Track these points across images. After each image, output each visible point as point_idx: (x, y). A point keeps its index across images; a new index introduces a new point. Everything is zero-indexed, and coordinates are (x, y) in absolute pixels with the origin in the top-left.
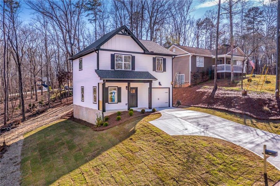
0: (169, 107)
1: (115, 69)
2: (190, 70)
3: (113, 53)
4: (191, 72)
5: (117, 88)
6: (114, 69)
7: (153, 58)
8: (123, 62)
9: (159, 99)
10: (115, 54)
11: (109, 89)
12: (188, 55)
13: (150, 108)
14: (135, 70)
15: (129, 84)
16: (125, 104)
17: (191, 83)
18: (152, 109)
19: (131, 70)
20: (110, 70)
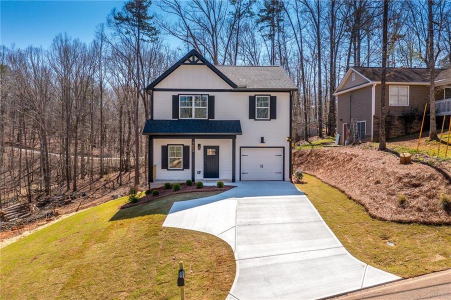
1: (180, 118)
2: (373, 113)
3: (176, 93)
4: (374, 117)
5: (182, 146)
6: (178, 118)
7: (250, 96)
8: (194, 107)
9: (262, 166)
10: (179, 95)
11: (169, 148)
12: (369, 84)
13: (234, 180)
14: (214, 118)
15: (193, 141)
16: (196, 172)
17: (374, 137)
18: (235, 182)
19: (207, 119)
20: (172, 119)
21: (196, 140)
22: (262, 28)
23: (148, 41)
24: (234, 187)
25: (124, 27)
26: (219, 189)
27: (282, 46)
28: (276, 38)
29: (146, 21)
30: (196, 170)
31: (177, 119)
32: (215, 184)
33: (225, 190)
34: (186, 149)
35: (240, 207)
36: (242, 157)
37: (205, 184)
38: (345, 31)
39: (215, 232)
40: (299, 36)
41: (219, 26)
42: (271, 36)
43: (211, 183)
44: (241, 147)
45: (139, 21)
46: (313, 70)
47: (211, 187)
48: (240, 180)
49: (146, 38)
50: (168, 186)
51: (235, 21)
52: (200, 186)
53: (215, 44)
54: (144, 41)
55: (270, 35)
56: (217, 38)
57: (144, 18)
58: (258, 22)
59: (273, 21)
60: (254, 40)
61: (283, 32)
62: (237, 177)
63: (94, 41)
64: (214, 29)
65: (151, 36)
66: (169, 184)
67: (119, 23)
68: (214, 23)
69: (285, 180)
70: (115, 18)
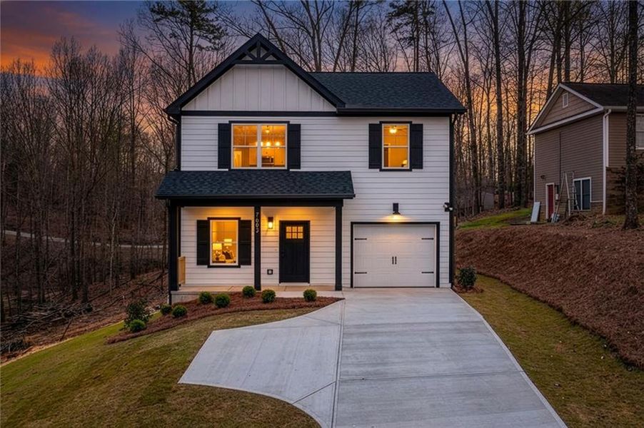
0: (438, 286)
1: (233, 168)
2: (606, 164)
3: (225, 120)
4: (608, 169)
5: (237, 221)
6: (229, 168)
7: (371, 125)
8: (259, 147)
9: (394, 260)
10: (231, 122)
11: (211, 225)
12: (596, 111)
13: (338, 287)
14: (299, 168)
15: (257, 211)
16: (263, 271)
17: (607, 207)
18: (341, 290)
19: (286, 168)
20: (217, 169)
21: (262, 208)
22: (398, 26)
23: (207, 49)
24: (338, 300)
25: (167, 27)
26: (307, 304)
27: (433, 56)
28: (422, 42)
29: (203, 15)
30: (264, 267)
31: (227, 170)
32: (300, 295)
33: (318, 307)
34: (244, 226)
35: (348, 340)
36: (354, 241)
37: (279, 295)
38: (542, 30)
39: (291, 396)
40: (461, 37)
41: (323, 22)
42: (413, 40)
43: (294, 292)
44: (352, 224)
45: (193, 16)
46: (485, 97)
47: (291, 300)
48: (352, 286)
49: (205, 43)
50: (206, 299)
51: (350, 13)
52: (269, 297)
53: (317, 50)
54: (201, 48)
55: (412, 38)
56: (319, 41)
57: (201, 10)
58: (390, 17)
59: (416, 16)
60: (385, 47)
61: (433, 33)
62: (346, 281)
63: (122, 52)
64: (316, 27)
65: (213, 41)
66: (208, 293)
67: (158, 20)
68: (315, 18)
69: (441, 286)
70: (153, 11)
